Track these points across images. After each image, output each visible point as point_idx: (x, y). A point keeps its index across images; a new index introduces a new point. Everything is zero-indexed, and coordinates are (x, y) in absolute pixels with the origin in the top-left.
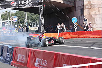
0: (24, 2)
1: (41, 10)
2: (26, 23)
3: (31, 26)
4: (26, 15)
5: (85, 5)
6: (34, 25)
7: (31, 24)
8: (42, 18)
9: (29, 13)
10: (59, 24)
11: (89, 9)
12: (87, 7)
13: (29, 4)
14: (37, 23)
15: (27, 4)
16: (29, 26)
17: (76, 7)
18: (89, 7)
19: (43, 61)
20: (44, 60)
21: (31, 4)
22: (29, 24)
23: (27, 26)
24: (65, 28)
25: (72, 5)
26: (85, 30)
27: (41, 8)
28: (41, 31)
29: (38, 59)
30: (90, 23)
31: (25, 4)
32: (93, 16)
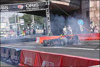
2: (33, 26)
3: (38, 29)
5: (91, 8)
6: (41, 28)
7: (38, 27)
9: (36, 16)
12: (92, 9)
13: (35, 7)
14: (44, 26)
15: (34, 7)
16: (36, 28)
17: (82, 9)
18: (95, 10)
19: (49, 63)
20: (51, 62)
21: (38, 7)
22: (36, 27)
23: (34, 28)
25: (78, 7)
26: (91, 32)
29: (44, 61)
31: (32, 7)
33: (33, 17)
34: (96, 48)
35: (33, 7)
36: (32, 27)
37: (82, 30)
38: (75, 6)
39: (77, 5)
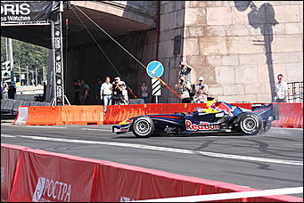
0: (6, 10)
1: (55, 36)
2: (9, 73)
3: (24, 82)
4: (11, 48)
5: (188, 27)
7: (23, 77)
8: (58, 58)
9: (19, 43)
10: (108, 79)
11: (198, 38)
12: (193, 32)
14: (41, 73)
15: (16, 15)
16: (18, 81)
17: (162, 30)
18: (200, 33)
19: (58, 186)
20: (61, 184)
21: (27, 16)
22: (18, 76)
23: (13, 80)
24: (125, 93)
25: (150, 23)
26: (185, 100)
27: (56, 30)
28: (52, 97)
30: (201, 78)
31: (9, 14)
32: (211, 61)
33: (11, 45)
34: (198, 149)
35: (12, 15)
36: (6, 74)
37: (159, 93)
38: (140, 19)
39: (146, 15)
